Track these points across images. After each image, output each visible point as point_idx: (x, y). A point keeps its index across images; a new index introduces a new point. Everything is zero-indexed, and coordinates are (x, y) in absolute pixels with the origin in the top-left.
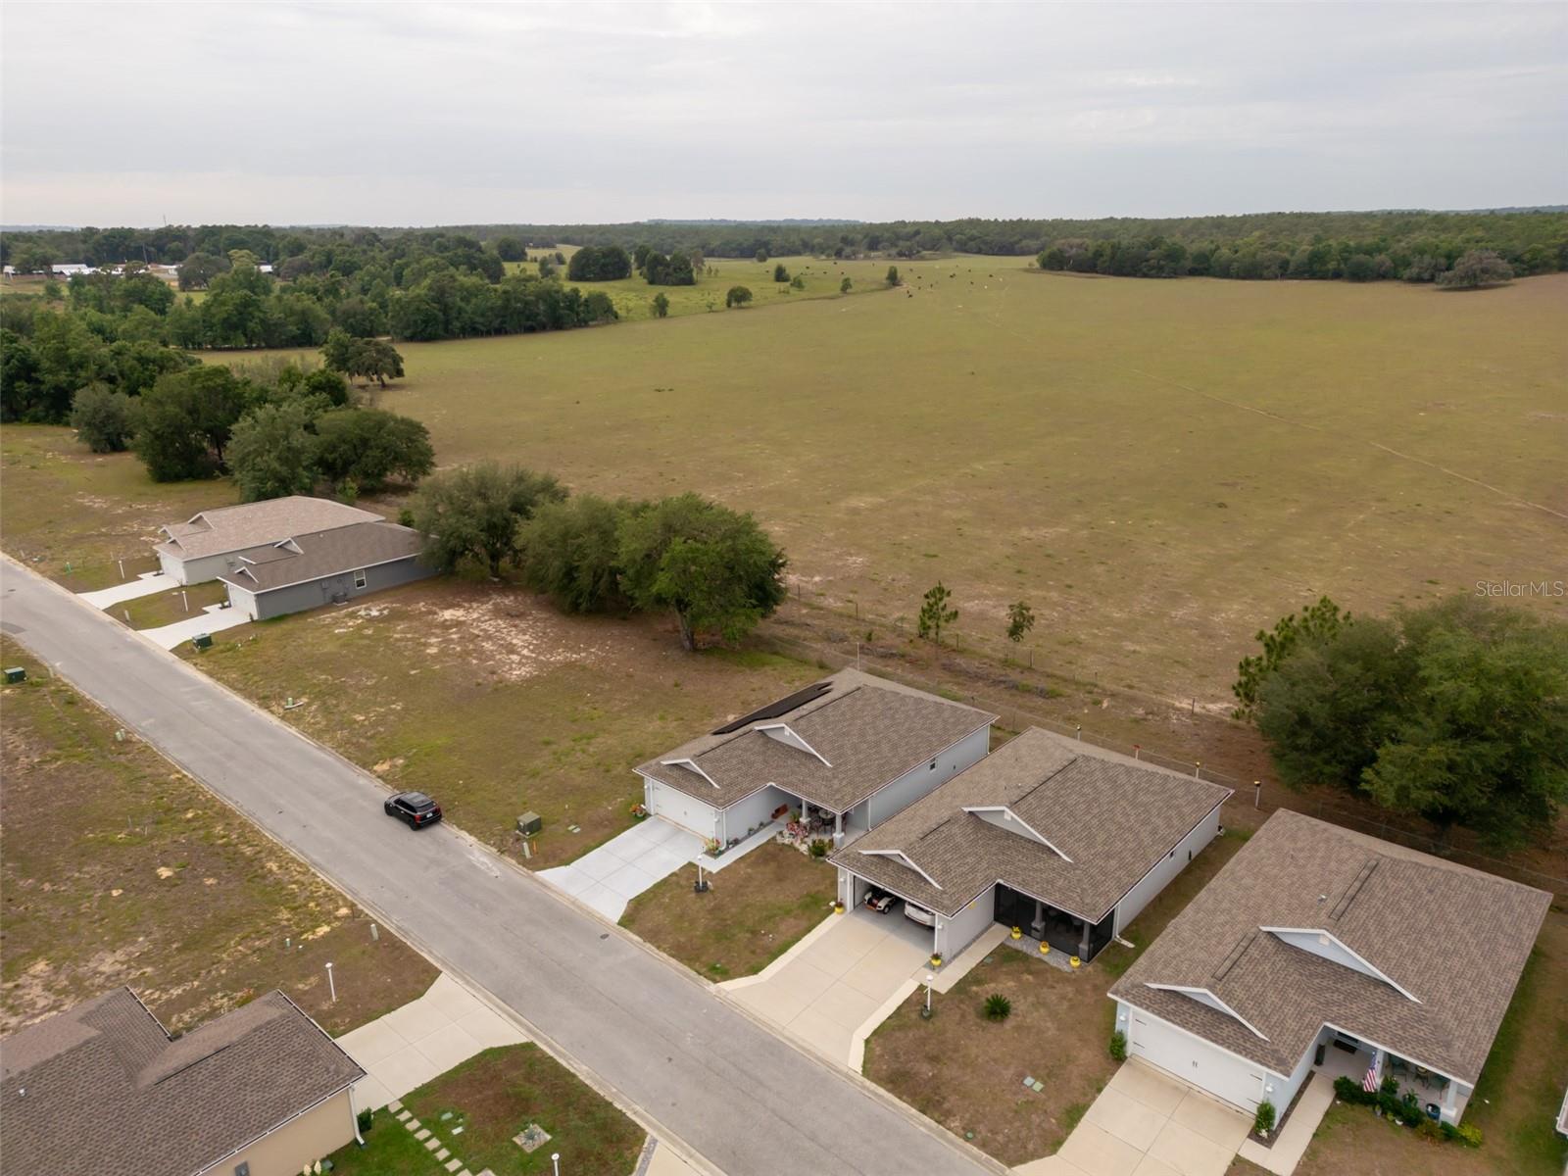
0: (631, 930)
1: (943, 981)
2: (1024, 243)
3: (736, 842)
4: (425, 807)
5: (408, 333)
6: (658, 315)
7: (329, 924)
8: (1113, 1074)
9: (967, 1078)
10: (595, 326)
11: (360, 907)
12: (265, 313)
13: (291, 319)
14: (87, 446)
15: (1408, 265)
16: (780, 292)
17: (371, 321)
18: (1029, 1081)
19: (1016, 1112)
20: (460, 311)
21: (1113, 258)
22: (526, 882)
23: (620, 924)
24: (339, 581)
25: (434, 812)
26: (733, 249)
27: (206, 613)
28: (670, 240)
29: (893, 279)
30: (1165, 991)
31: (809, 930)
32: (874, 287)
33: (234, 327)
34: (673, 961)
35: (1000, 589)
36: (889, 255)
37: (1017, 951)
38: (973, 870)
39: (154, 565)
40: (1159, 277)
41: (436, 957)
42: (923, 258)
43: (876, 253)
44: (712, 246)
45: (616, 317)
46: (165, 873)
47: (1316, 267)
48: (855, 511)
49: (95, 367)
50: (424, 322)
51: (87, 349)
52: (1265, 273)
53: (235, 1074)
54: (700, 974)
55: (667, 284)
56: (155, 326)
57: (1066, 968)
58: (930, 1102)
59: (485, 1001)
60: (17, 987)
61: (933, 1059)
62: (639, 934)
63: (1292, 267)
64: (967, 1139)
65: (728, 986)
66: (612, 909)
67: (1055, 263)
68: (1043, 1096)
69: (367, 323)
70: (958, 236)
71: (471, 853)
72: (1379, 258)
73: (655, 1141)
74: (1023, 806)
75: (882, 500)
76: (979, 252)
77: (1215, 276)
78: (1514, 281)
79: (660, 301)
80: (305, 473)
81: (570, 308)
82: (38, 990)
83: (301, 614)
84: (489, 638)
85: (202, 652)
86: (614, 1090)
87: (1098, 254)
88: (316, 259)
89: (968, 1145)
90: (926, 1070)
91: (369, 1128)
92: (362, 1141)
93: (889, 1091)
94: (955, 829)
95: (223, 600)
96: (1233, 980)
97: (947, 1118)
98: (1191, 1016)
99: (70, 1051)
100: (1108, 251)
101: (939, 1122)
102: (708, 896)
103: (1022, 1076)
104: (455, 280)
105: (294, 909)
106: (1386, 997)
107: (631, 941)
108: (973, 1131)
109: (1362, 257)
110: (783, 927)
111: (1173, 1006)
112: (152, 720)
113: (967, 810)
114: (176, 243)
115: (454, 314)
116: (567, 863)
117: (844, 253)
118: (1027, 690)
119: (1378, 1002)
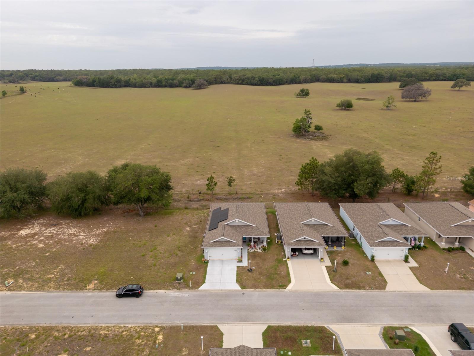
0: (247, 289)
1: (328, 263)
2: (58, 77)
7: (159, 335)
9: (357, 279)
15: (183, 83)
18: (368, 273)
19: (373, 279)
21: (99, 82)
22: (198, 293)
23: (242, 289)
29: (22, 91)
30: (379, 241)
31: (288, 267)
32: (15, 94)
37: (330, 251)
38: (317, 235)
40: (116, 88)
41: (208, 323)
47: (160, 84)
52: (147, 86)
54: (279, 289)
58: (358, 287)
61: (347, 279)
62: (251, 288)
63: (153, 84)
66: (234, 287)
67: (79, 83)
68: (373, 274)
70: (31, 75)
71: (170, 294)
72: (175, 81)
73: (328, 327)
76: (41, 81)
77: (132, 87)
78: (209, 86)
87: (94, 81)
89: (374, 290)
90: (349, 281)
94: (305, 228)
97: (365, 288)
100: (97, 80)
102: (254, 272)
103: (365, 273)
106: (406, 227)
107: (251, 291)
108: (372, 287)
109: (171, 81)
110: (282, 269)
113: (302, 223)
116: (204, 282)
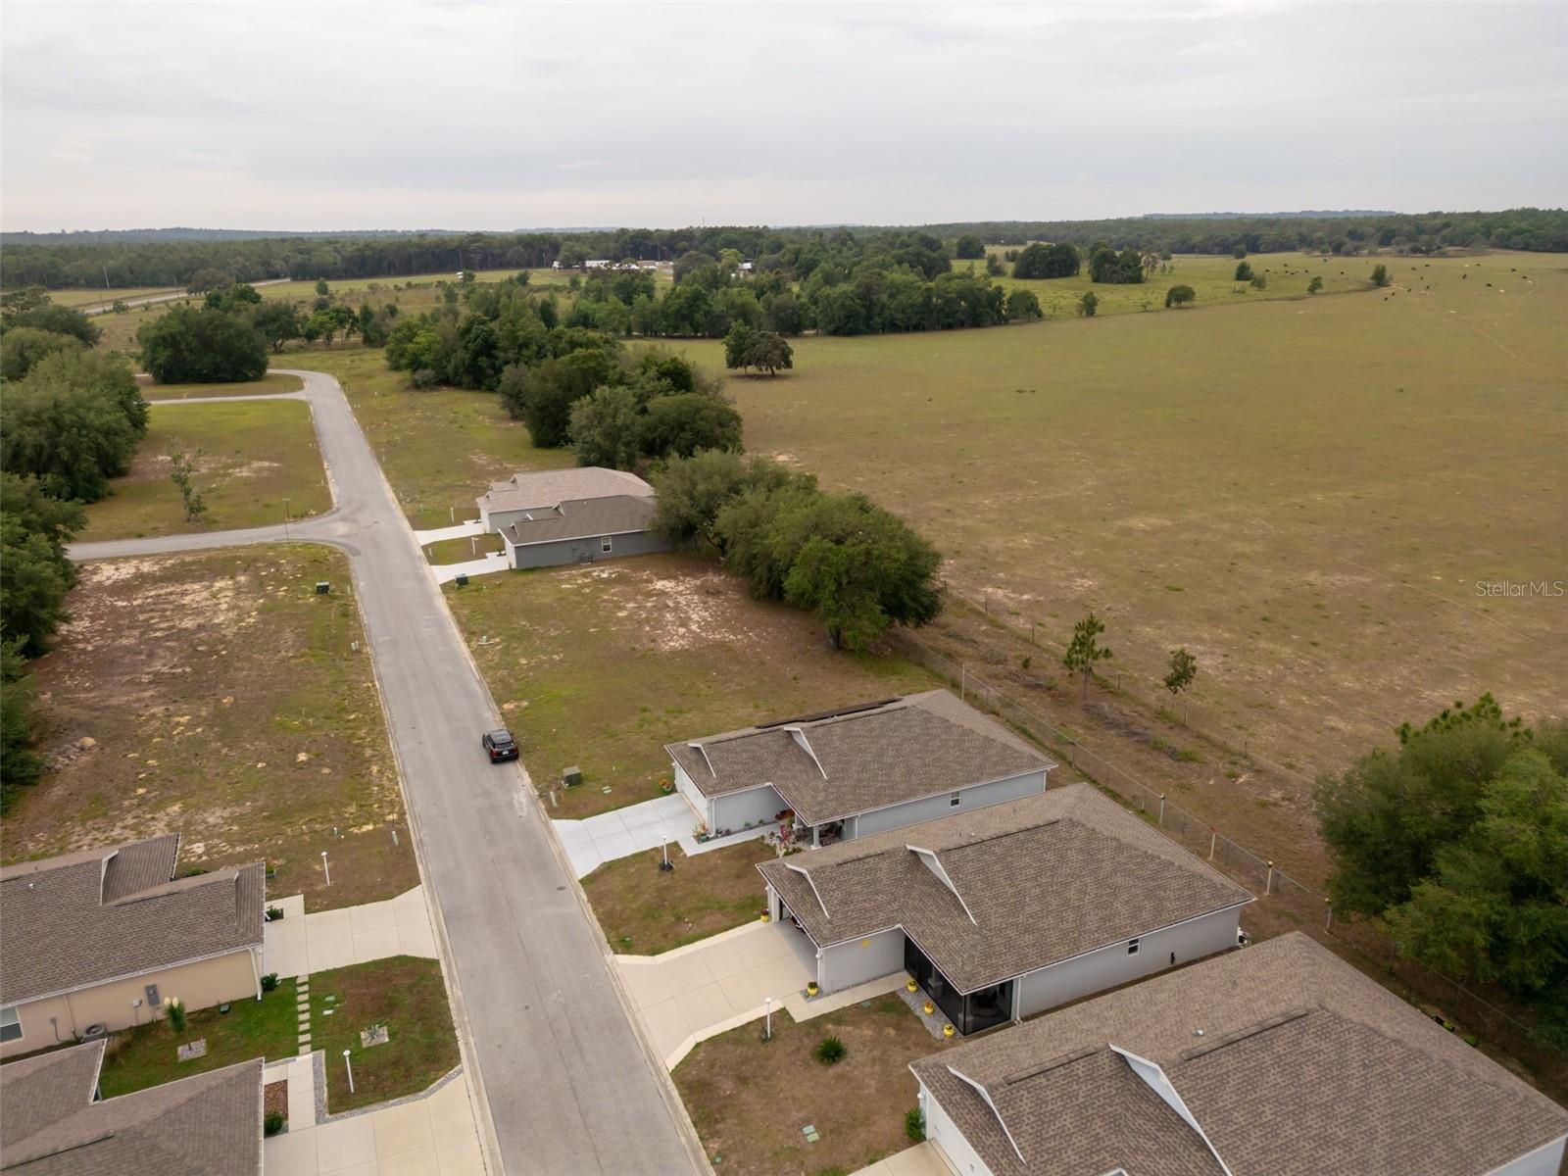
0: (585, 889)
1: (803, 1011)
3: (728, 833)
4: (504, 744)
5: (831, 327)
6: (1084, 313)
7: (375, 823)
8: (897, 1151)
9: (757, 1107)
10: (1013, 324)
11: (407, 816)
12: (711, 306)
13: (731, 312)
14: (506, 413)
16: (1234, 292)
17: (800, 316)
18: (809, 1129)
19: (776, 1153)
20: (883, 307)
23: (581, 881)
24: (588, 544)
25: (511, 751)
26: (1217, 245)
27: (486, 557)
28: (1149, 236)
29: (1380, 279)
30: (961, 1080)
31: (726, 929)
32: (1347, 287)
33: (684, 318)
34: (597, 925)
35: (1227, 635)
36: (1401, 251)
37: (903, 1004)
38: (879, 907)
39: (475, 515)
41: (427, 871)
42: (1444, 255)
43: (1387, 249)
44: (1193, 242)
45: (1040, 316)
46: (302, 757)
48: (1128, 532)
49: (535, 348)
50: (846, 317)
51: (530, 333)
53: (171, 915)
54: (609, 942)
55: (1112, 282)
56: (623, 316)
57: (938, 1035)
58: (706, 1120)
59: (432, 917)
60: (153, 818)
61: (742, 1080)
62: (589, 894)
64: (713, 1163)
65: (624, 959)
66: (584, 865)
68: (812, 1149)
69: (795, 318)
70: (1502, 229)
71: (518, 792)
73: (461, 1071)
74: (954, 856)
75: (1169, 523)
79: (1089, 300)
80: (622, 448)
81: (991, 305)
82: (162, 825)
83: (550, 568)
84: (676, 609)
85: (459, 589)
86: (466, 1019)
88: (786, 257)
89: (710, 1169)
90: (727, 1087)
91: (271, 990)
92: (259, 998)
93: (682, 1095)
94: (885, 865)
95: (500, 549)
96: (1027, 1089)
97: (712, 1137)
98: (969, 1112)
99: (76, 866)
101: (701, 1138)
102: (668, 875)
103: (808, 1122)
104: (884, 278)
105: (361, 806)
106: (1201, 1165)
107: (578, 897)
108: (724, 1157)
110: (707, 920)
111: (958, 1097)
112: (387, 638)
113: (909, 847)
114: (684, 243)
115: (877, 310)
116: (580, 818)
117: (1343, 249)
118: (1158, 747)
119: (1190, 1166)
